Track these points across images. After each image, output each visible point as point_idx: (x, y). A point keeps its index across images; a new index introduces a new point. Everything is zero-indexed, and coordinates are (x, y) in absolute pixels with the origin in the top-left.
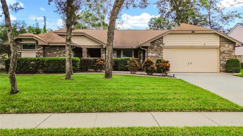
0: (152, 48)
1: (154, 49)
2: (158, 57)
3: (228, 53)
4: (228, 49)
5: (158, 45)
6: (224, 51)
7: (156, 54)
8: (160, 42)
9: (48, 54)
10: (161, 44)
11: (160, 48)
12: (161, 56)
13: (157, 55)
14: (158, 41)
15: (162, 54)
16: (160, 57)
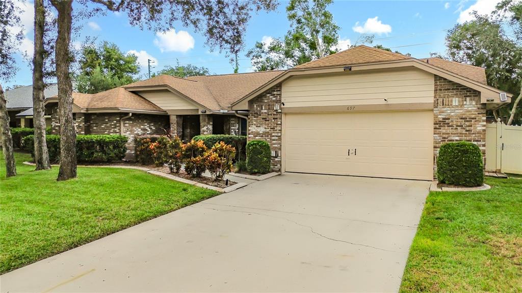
0: (257, 114)
1: (261, 116)
2: (271, 134)
3: (459, 124)
4: (459, 112)
5: (270, 107)
6: (447, 117)
7: (265, 128)
8: (274, 99)
9: (94, 129)
10: (277, 104)
11: (275, 113)
12: (276, 133)
13: (268, 130)
14: (271, 97)
15: (280, 128)
16: (273, 134)
